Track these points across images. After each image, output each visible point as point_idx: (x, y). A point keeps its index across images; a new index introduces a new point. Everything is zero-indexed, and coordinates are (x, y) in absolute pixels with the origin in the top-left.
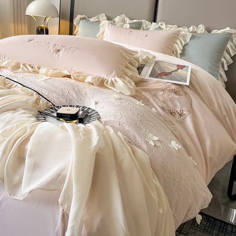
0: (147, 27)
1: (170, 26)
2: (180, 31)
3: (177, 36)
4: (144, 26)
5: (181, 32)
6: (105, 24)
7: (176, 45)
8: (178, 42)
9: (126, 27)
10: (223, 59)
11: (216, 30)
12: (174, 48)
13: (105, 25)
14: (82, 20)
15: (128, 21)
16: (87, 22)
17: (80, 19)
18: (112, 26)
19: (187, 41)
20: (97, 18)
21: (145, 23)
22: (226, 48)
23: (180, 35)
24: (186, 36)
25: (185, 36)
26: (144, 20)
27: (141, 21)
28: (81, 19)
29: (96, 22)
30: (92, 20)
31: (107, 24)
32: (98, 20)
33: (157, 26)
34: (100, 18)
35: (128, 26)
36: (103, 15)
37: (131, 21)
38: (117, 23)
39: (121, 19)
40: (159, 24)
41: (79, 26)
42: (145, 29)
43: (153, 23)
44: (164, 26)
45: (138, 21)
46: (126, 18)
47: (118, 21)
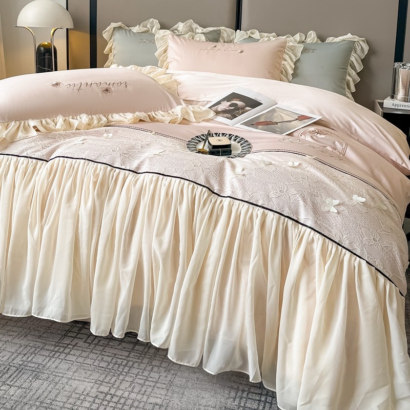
0: (230, 37)
1: (266, 35)
2: (285, 43)
3: (283, 49)
4: (225, 35)
5: (288, 44)
6: (166, 36)
7: (283, 62)
8: (287, 57)
9: (200, 39)
10: (348, 77)
11: (331, 38)
15: (200, 30)
16: (130, 34)
17: (114, 30)
18: (179, 39)
19: (298, 56)
20: (144, 27)
21: (226, 31)
22: (350, 62)
23: (287, 48)
24: (295, 48)
25: (293, 48)
26: (224, 27)
27: (219, 28)
28: (114, 28)
29: (143, 34)
30: (136, 29)
31: (170, 36)
32: (145, 29)
33: (246, 37)
34: (148, 26)
35: (203, 38)
36: (153, 21)
37: (205, 30)
38: (181, 33)
39: (187, 27)
40: (249, 32)
41: (114, 41)
42: (226, 40)
43: (238, 31)
44: (257, 35)
45: (215, 28)
46: (195, 26)
47: (183, 30)
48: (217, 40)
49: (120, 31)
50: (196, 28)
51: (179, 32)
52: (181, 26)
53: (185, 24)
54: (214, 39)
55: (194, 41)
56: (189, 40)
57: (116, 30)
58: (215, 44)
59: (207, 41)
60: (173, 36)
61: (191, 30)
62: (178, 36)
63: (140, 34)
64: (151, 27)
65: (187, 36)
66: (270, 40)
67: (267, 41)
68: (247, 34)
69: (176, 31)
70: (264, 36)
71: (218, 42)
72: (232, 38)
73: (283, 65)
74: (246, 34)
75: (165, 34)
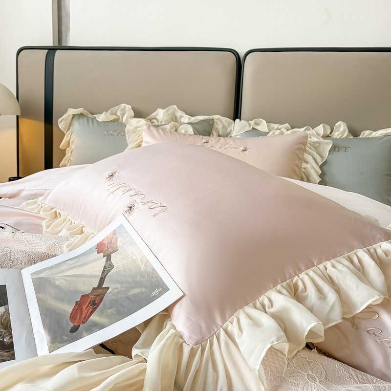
0: (226, 129)
1: (276, 126)
2: (306, 137)
3: (303, 147)
4: (220, 127)
5: (309, 139)
6: (140, 127)
7: (304, 165)
8: (309, 158)
9: (186, 132)
11: (367, 132)
12: (303, 170)
13: (138, 129)
14: (79, 118)
15: (186, 119)
16: (93, 123)
17: (73, 118)
18: (158, 131)
19: (324, 156)
20: (112, 114)
21: (222, 121)
23: (308, 145)
24: (319, 146)
25: (317, 145)
26: (218, 116)
27: (211, 117)
28: (74, 116)
29: (110, 124)
30: (101, 118)
31: (145, 127)
32: (114, 117)
33: (248, 128)
34: (119, 114)
35: (190, 130)
36: (125, 107)
37: (193, 119)
38: (161, 122)
39: (169, 115)
40: (252, 123)
41: (72, 133)
42: (221, 133)
43: (237, 120)
44: (263, 126)
45: (206, 117)
46: (179, 113)
47: (163, 118)
48: (208, 133)
49: (81, 120)
50: (181, 117)
51: (158, 121)
52: (160, 114)
53: (167, 111)
54: (205, 131)
55: (178, 133)
56: (171, 132)
57: (76, 118)
58: (206, 138)
59: (195, 134)
60: (149, 127)
61: (175, 119)
62: (157, 126)
63: (106, 123)
64: (121, 115)
65: (168, 127)
66: (282, 133)
67: (279, 134)
68: (250, 125)
69: (155, 121)
70: (274, 128)
71: (209, 136)
72: (229, 130)
73: (305, 169)
74: (248, 126)
75: (139, 124)
